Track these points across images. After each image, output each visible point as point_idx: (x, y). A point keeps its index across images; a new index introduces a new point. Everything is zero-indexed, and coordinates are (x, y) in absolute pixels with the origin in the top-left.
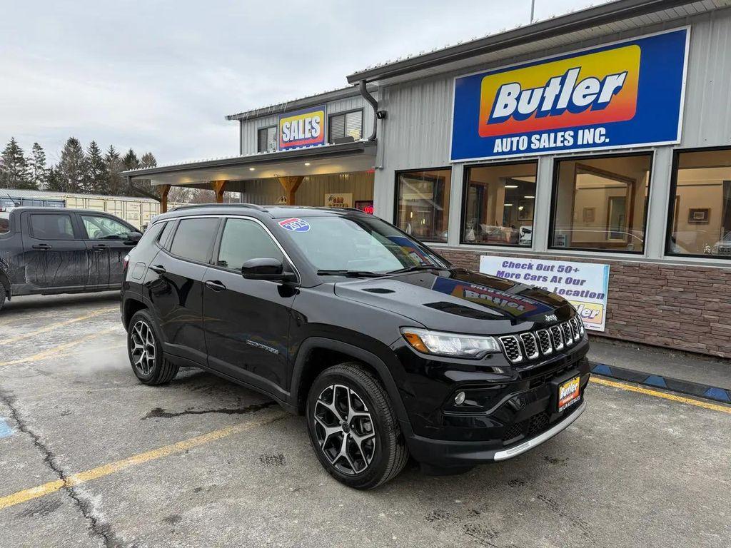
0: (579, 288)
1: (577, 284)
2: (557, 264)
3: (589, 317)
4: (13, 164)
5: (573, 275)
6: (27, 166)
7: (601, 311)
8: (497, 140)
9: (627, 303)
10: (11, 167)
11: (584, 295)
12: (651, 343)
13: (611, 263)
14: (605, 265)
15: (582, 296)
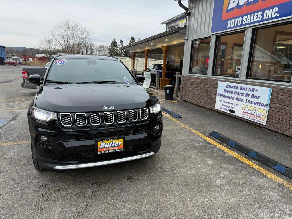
0: (256, 100)
1: (256, 98)
2: (248, 86)
3: (260, 117)
4: (114, 47)
5: (255, 93)
6: (118, 48)
7: (265, 114)
8: (229, 21)
9: (279, 110)
10: (113, 48)
11: (259, 104)
12: (288, 135)
13: (273, 87)
14: (270, 88)
15: (257, 105)
